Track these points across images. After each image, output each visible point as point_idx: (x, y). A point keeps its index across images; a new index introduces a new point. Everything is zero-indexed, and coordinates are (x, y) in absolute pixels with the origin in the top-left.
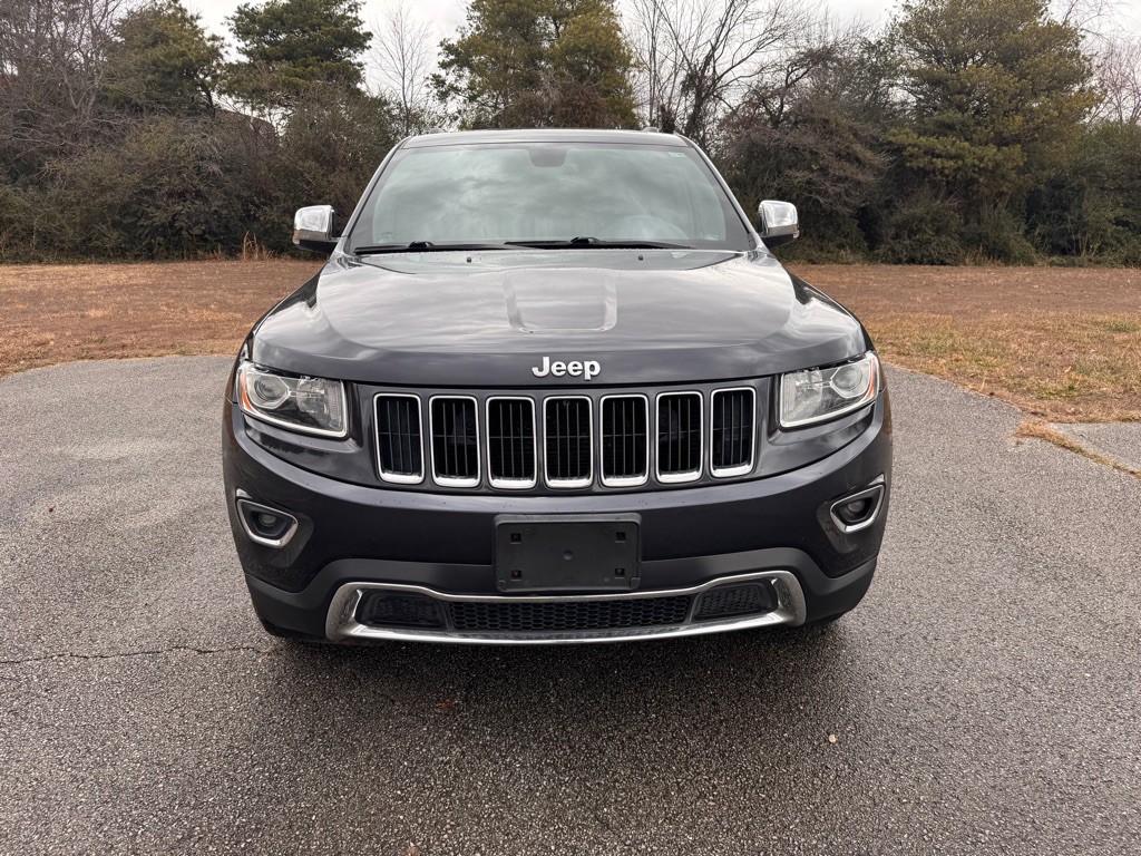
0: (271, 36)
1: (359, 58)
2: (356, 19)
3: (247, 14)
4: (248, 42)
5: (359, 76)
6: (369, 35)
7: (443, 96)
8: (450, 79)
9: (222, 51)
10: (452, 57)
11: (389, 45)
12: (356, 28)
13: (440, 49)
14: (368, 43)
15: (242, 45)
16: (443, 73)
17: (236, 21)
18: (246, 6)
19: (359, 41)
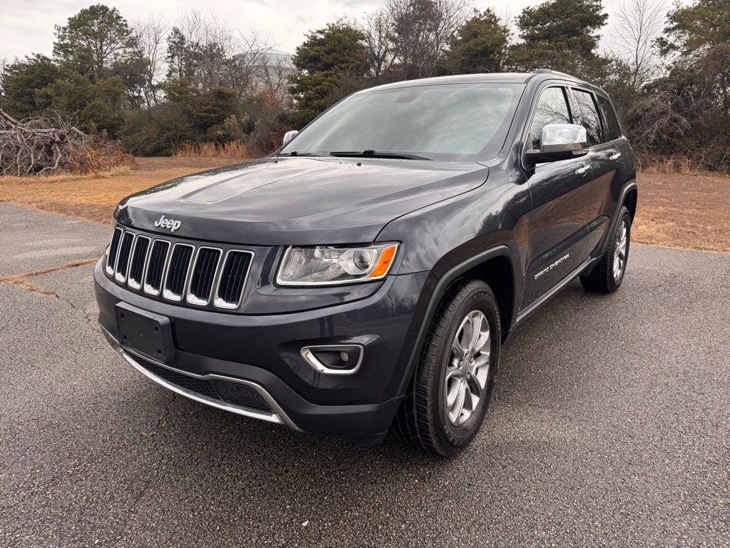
0: (541, 25)
1: (596, 32)
2: (597, 6)
3: (528, 13)
4: (525, 31)
5: (595, 45)
6: (606, 16)
7: (664, 53)
8: (671, 39)
9: (507, 39)
10: (675, 24)
11: (631, 20)
12: (597, 13)
13: (666, 19)
14: (606, 21)
15: (521, 33)
16: (665, 36)
17: (521, 18)
18: (528, 8)
19: (598, 21)
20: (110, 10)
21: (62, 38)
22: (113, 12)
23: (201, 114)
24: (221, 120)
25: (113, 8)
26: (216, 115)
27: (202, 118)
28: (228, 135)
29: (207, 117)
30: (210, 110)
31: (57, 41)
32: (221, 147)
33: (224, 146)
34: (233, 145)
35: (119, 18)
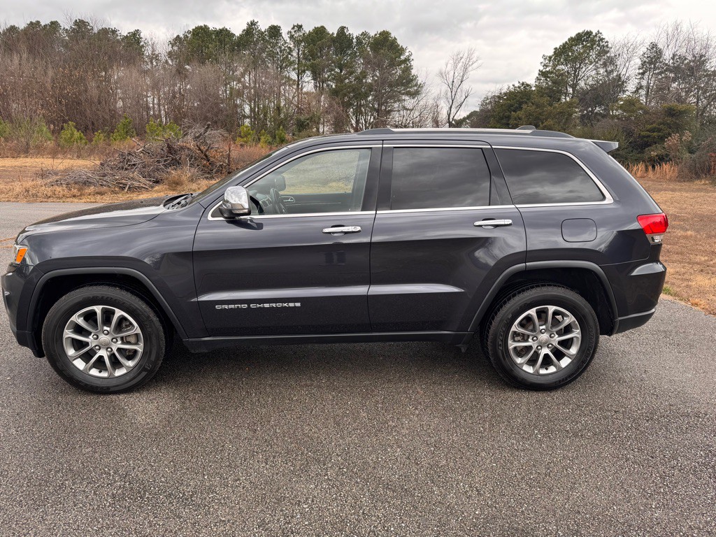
20: (594, 34)
21: (545, 66)
22: (596, 34)
23: (643, 134)
24: (662, 139)
25: (596, 31)
26: (660, 134)
27: (644, 137)
28: (667, 155)
29: (649, 136)
30: (655, 128)
31: (541, 68)
32: (650, 168)
33: (653, 167)
34: (666, 167)
35: (602, 39)
